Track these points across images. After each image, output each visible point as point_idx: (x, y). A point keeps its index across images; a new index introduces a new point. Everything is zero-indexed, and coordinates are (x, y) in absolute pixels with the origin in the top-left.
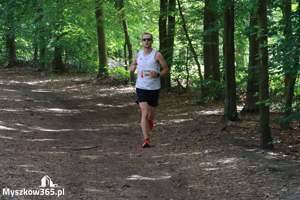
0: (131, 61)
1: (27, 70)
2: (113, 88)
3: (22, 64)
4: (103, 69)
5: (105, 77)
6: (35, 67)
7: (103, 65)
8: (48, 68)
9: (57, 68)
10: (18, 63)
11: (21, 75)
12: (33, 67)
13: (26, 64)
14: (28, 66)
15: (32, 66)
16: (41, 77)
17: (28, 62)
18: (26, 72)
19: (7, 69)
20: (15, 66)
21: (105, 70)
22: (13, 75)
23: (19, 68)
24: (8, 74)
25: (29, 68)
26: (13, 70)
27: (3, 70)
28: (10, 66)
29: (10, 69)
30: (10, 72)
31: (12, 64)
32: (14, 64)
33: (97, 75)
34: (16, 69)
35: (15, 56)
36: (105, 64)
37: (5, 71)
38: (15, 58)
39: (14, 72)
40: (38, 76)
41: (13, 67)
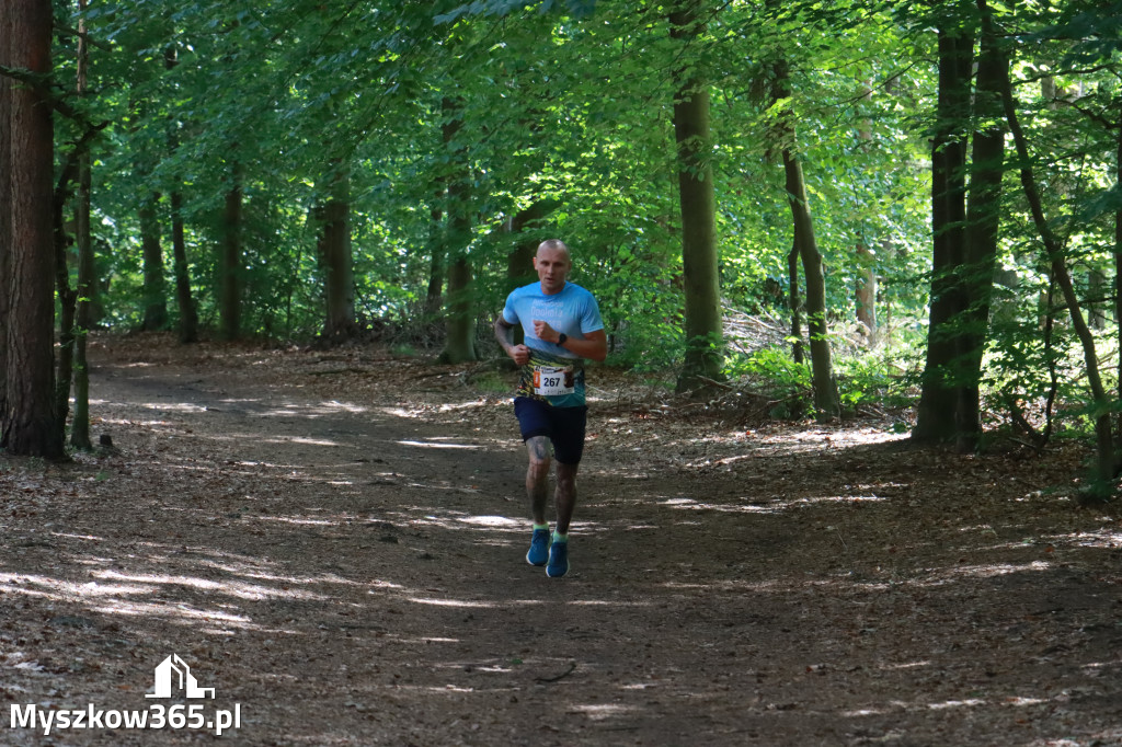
0: (816, 323)
1: (394, 359)
2: (739, 435)
3: (378, 333)
4: (701, 356)
5: (711, 389)
6: (430, 345)
7: (703, 338)
8: (481, 350)
10: (363, 327)
11: (369, 379)
12: (422, 346)
13: (393, 331)
14: (398, 343)
15: (415, 340)
16: (451, 385)
17: (400, 326)
18: (392, 366)
19: (317, 355)
20: (350, 343)
21: (711, 357)
22: (337, 378)
23: (363, 348)
24: (318, 374)
25: (403, 348)
26: (341, 359)
27: (300, 359)
28: (328, 343)
29: (328, 354)
30: (327, 365)
31: (338, 333)
32: (345, 331)
33: (679, 380)
34: (350, 355)
35: (351, 301)
36: (711, 334)
37: (309, 364)
38: (350, 309)
39: (344, 367)
40: (439, 383)
41: (340, 343)
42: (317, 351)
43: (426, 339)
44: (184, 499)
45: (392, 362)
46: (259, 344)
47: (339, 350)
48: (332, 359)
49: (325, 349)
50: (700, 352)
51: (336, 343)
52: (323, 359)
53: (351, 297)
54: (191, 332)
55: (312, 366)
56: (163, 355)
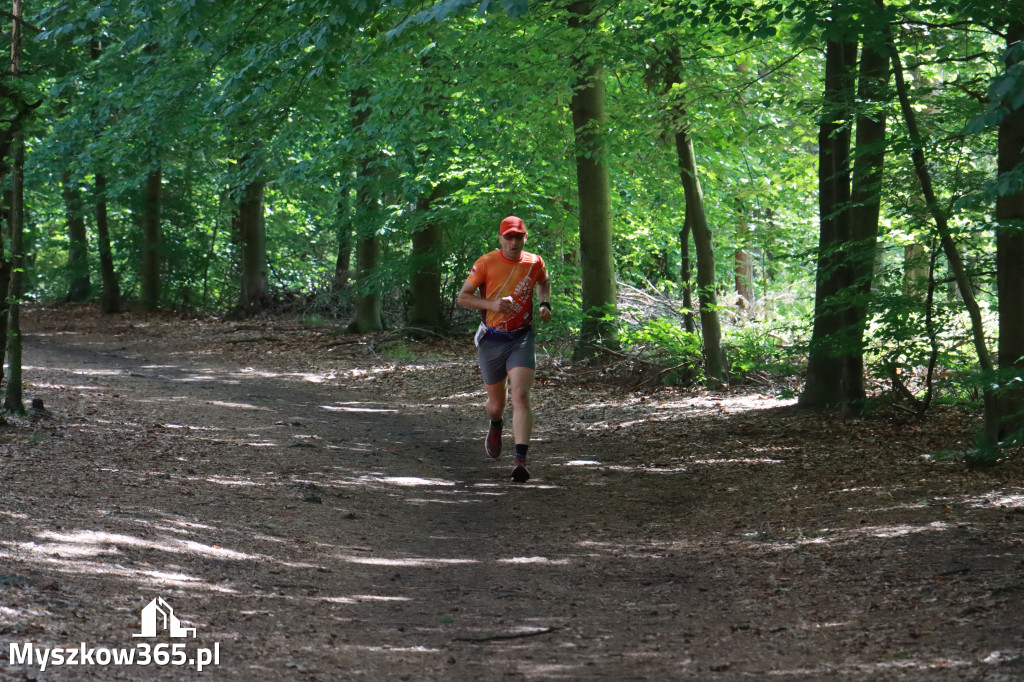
0: (708, 296)
1: (306, 329)
2: (634, 400)
3: (290, 304)
4: (596, 326)
5: (606, 357)
6: (339, 316)
7: (599, 310)
8: (387, 321)
9: (419, 322)
10: (276, 299)
11: (283, 347)
12: (332, 316)
13: (304, 303)
14: (309, 314)
15: (325, 311)
16: (360, 353)
17: (311, 298)
18: (304, 335)
19: (232, 324)
20: (264, 314)
21: (606, 327)
22: (253, 346)
23: (275, 318)
24: (235, 343)
25: (314, 319)
26: (255, 329)
27: (218, 328)
28: (242, 313)
29: (244, 324)
30: (242, 335)
31: (252, 304)
32: (259, 302)
33: (576, 349)
34: (264, 325)
35: (264, 274)
36: (607, 306)
37: (225, 333)
38: (263, 282)
39: (258, 335)
40: (349, 351)
41: (254, 314)
42: (233, 320)
43: (335, 311)
44: (115, 461)
45: (304, 332)
46: (178, 315)
47: (254, 320)
48: (247, 328)
49: (240, 319)
50: (596, 322)
51: (251, 313)
52: (239, 329)
53: (264, 270)
54: (113, 303)
55: (229, 335)
56: (88, 324)
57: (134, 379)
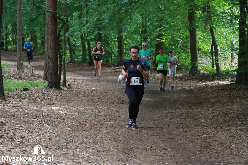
0: (217, 60)
5: (196, 73)
7: (194, 63)
19: (117, 68)
21: (196, 67)
22: (120, 72)
24: (116, 72)
27: (113, 69)
28: (119, 65)
29: (119, 67)
30: (118, 70)
31: (121, 63)
32: (123, 63)
33: (189, 72)
36: (196, 62)
37: (115, 69)
38: (123, 58)
41: (121, 65)
42: (117, 67)
44: (83, 96)
46: (105, 66)
47: (121, 67)
48: (120, 68)
49: (118, 66)
50: (194, 66)
52: (118, 68)
53: (124, 55)
54: (91, 63)
55: (115, 70)
56: (85, 68)
57: (92, 80)
